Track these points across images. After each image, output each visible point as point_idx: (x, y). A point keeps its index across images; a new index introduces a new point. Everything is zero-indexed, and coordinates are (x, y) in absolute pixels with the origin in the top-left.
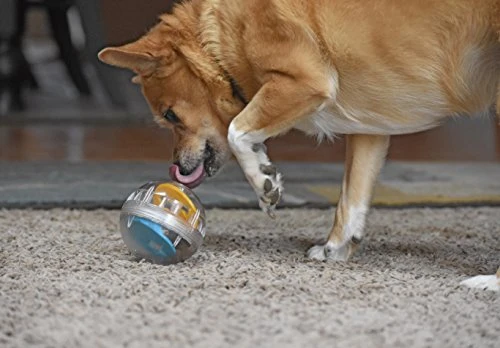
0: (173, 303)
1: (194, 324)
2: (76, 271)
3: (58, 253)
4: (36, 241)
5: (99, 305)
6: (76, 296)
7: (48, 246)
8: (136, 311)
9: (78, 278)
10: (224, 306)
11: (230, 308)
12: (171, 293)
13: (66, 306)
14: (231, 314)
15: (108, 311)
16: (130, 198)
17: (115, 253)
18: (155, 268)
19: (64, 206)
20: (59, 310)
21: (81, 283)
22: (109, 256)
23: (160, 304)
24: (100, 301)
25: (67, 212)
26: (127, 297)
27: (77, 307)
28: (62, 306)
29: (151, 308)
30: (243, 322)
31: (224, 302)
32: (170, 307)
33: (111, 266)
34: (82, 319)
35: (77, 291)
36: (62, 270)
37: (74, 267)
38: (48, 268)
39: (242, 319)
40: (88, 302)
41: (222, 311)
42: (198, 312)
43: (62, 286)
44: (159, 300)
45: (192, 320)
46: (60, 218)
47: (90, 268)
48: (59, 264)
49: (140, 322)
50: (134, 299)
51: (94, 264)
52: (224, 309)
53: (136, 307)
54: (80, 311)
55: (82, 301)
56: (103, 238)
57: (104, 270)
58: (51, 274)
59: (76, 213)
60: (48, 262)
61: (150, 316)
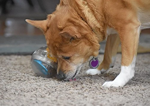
0: (48, 94)
1: (54, 102)
2: (15, 81)
3: (9, 74)
4: (2, 69)
5: (21, 95)
6: (13, 91)
7: (6, 71)
8: (34, 97)
9: (15, 84)
10: (67, 95)
11: (69, 96)
12: (49, 90)
13: (8, 95)
14: (69, 98)
15: (24, 97)
16: (34, 53)
17: (31, 74)
18: (44, 80)
19: (15, 54)
20: (6, 97)
21: (16, 86)
22: (28, 75)
23: (43, 94)
24: (22, 93)
25: (16, 57)
26: (32, 91)
27: (12, 96)
28: (7, 95)
29: (40, 96)
30: (73, 101)
31: (67, 93)
32: (47, 95)
33: (28, 79)
34: (13, 101)
35: (14, 89)
36: (10, 81)
37: (14, 79)
38: (5, 80)
39: (73, 100)
40: (17, 94)
41: (66, 97)
42: (57, 98)
43: (8, 87)
44: (43, 92)
45: (54, 101)
46: (13, 59)
47: (20, 80)
48: (9, 78)
49: (35, 102)
50: (34, 92)
51: (22, 78)
52: (67, 96)
53: (35, 96)
54: (13, 97)
55: (15, 93)
56: (28, 67)
57: (26, 80)
58: (5, 82)
59: (19, 57)
60: (5, 77)
61: (39, 99)
